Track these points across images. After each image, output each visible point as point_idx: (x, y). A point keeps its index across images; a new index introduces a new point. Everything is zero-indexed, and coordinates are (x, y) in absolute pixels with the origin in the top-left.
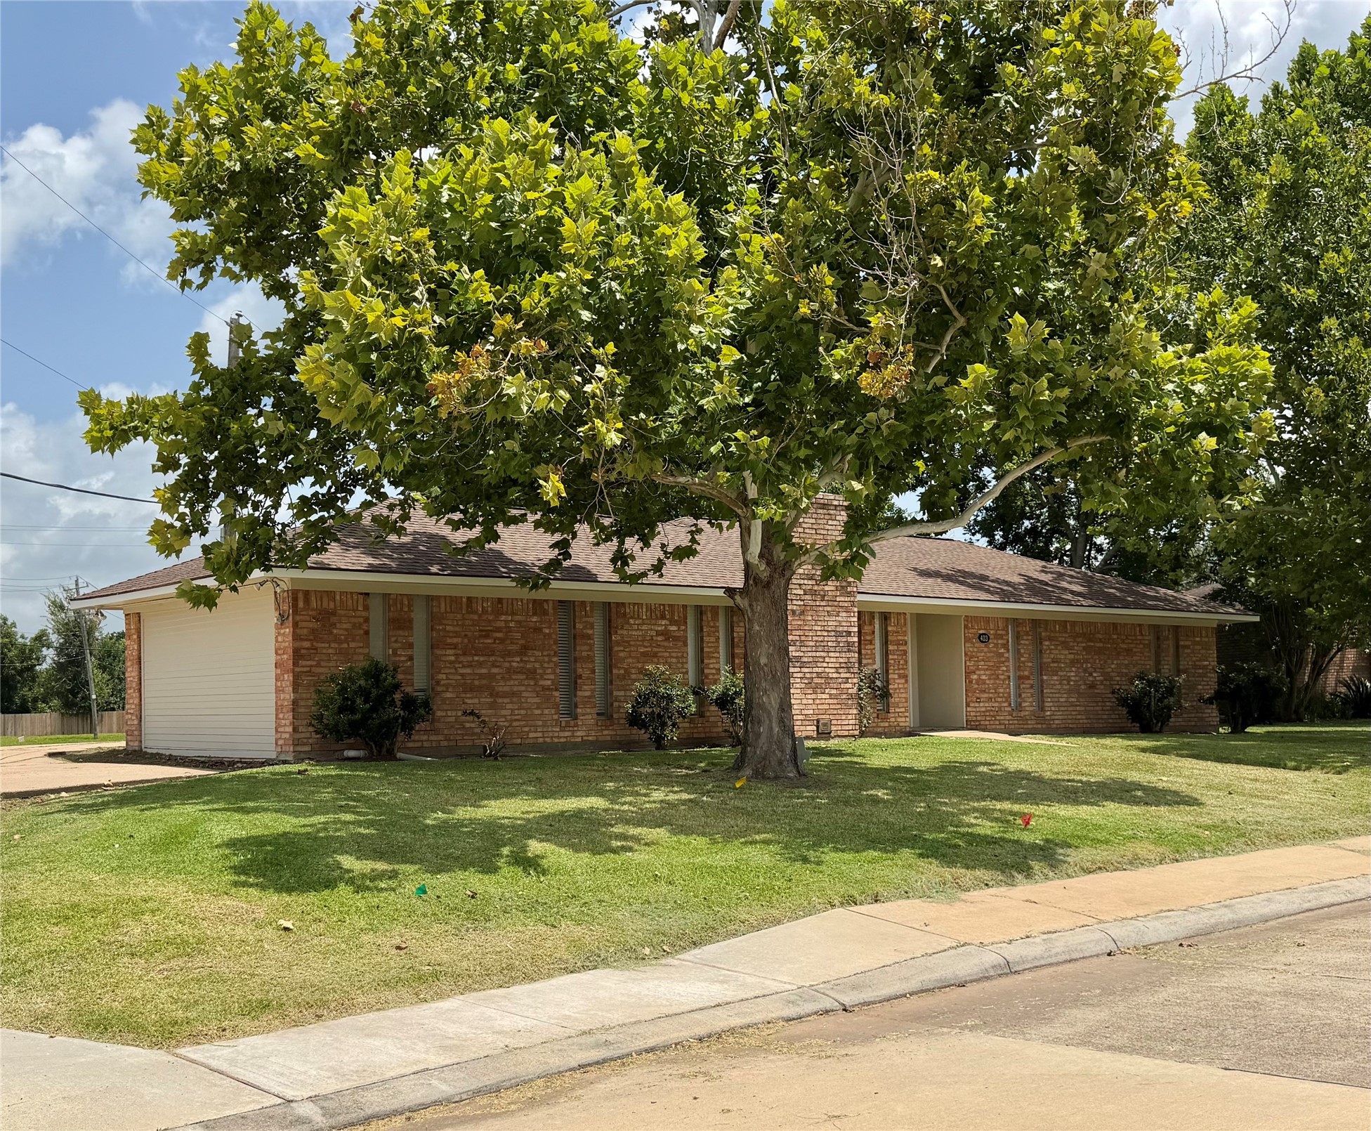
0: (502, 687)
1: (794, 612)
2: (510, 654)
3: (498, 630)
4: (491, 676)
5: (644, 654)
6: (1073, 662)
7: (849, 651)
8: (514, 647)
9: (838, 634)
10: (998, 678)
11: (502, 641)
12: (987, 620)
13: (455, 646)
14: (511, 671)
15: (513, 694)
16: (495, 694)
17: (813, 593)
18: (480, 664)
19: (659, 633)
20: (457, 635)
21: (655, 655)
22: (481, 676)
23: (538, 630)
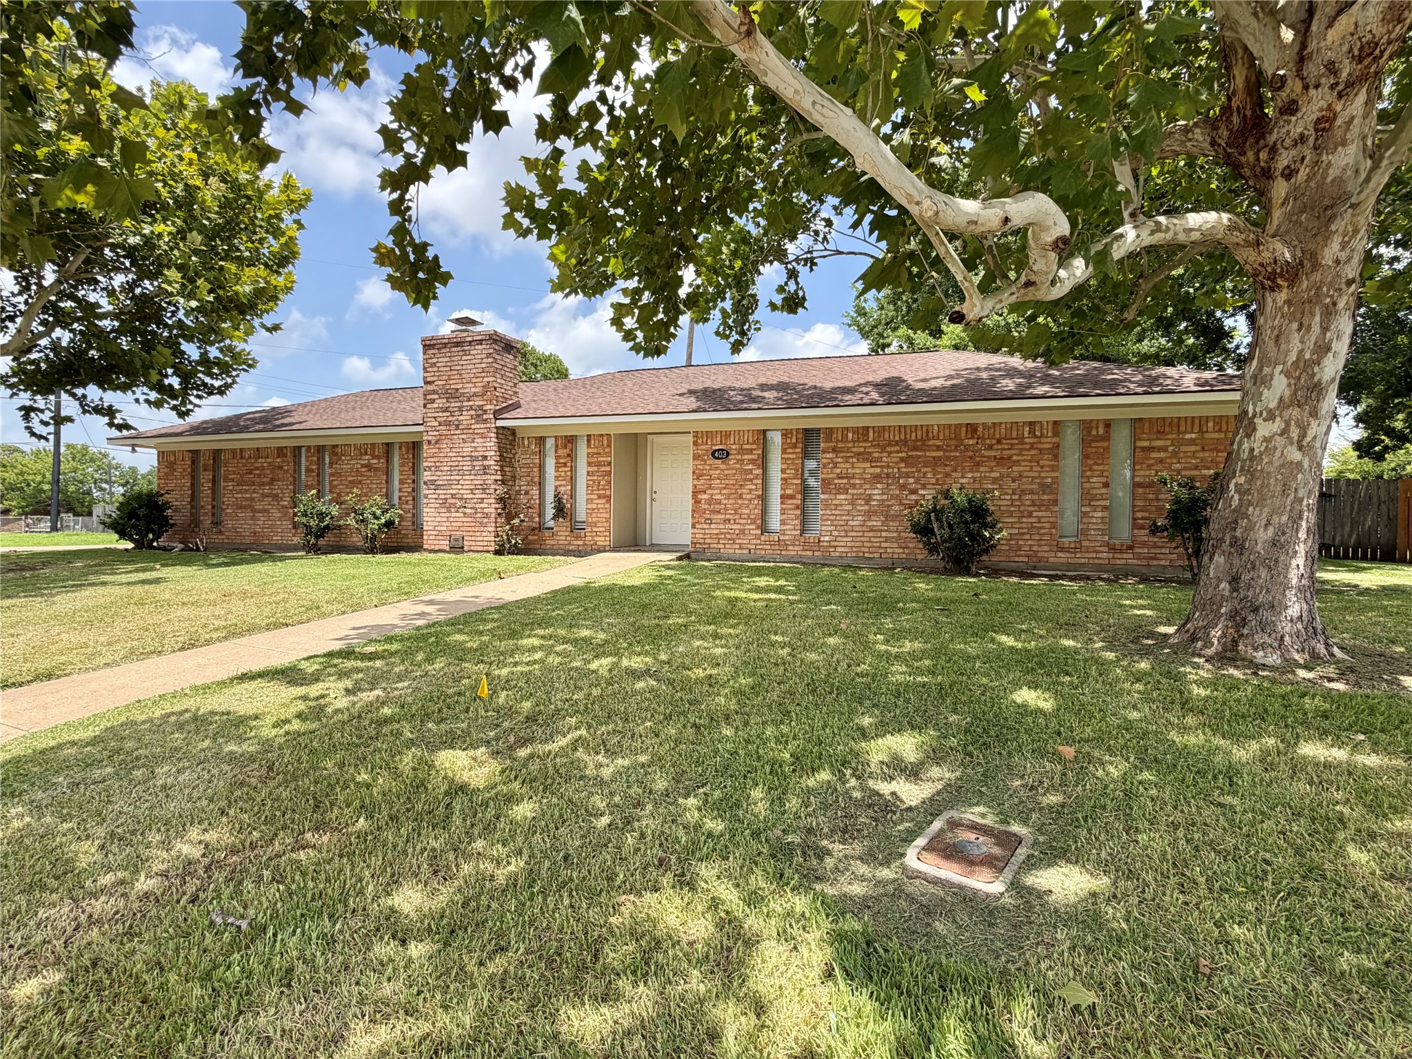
0: (258, 506)
1: (429, 442)
2: (264, 484)
3: (257, 468)
4: (253, 499)
5: (352, 482)
6: (877, 478)
7: (485, 474)
8: (266, 480)
9: (474, 459)
10: (741, 497)
11: (259, 476)
12: (727, 434)
13: (233, 480)
14: (264, 495)
15: (264, 511)
16: (255, 511)
17: (447, 423)
18: (246, 491)
19: (363, 466)
20: (234, 473)
21: (360, 482)
22: (247, 499)
23: (281, 468)
